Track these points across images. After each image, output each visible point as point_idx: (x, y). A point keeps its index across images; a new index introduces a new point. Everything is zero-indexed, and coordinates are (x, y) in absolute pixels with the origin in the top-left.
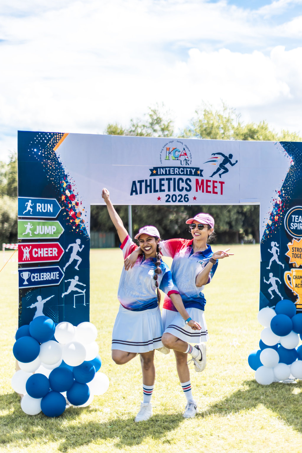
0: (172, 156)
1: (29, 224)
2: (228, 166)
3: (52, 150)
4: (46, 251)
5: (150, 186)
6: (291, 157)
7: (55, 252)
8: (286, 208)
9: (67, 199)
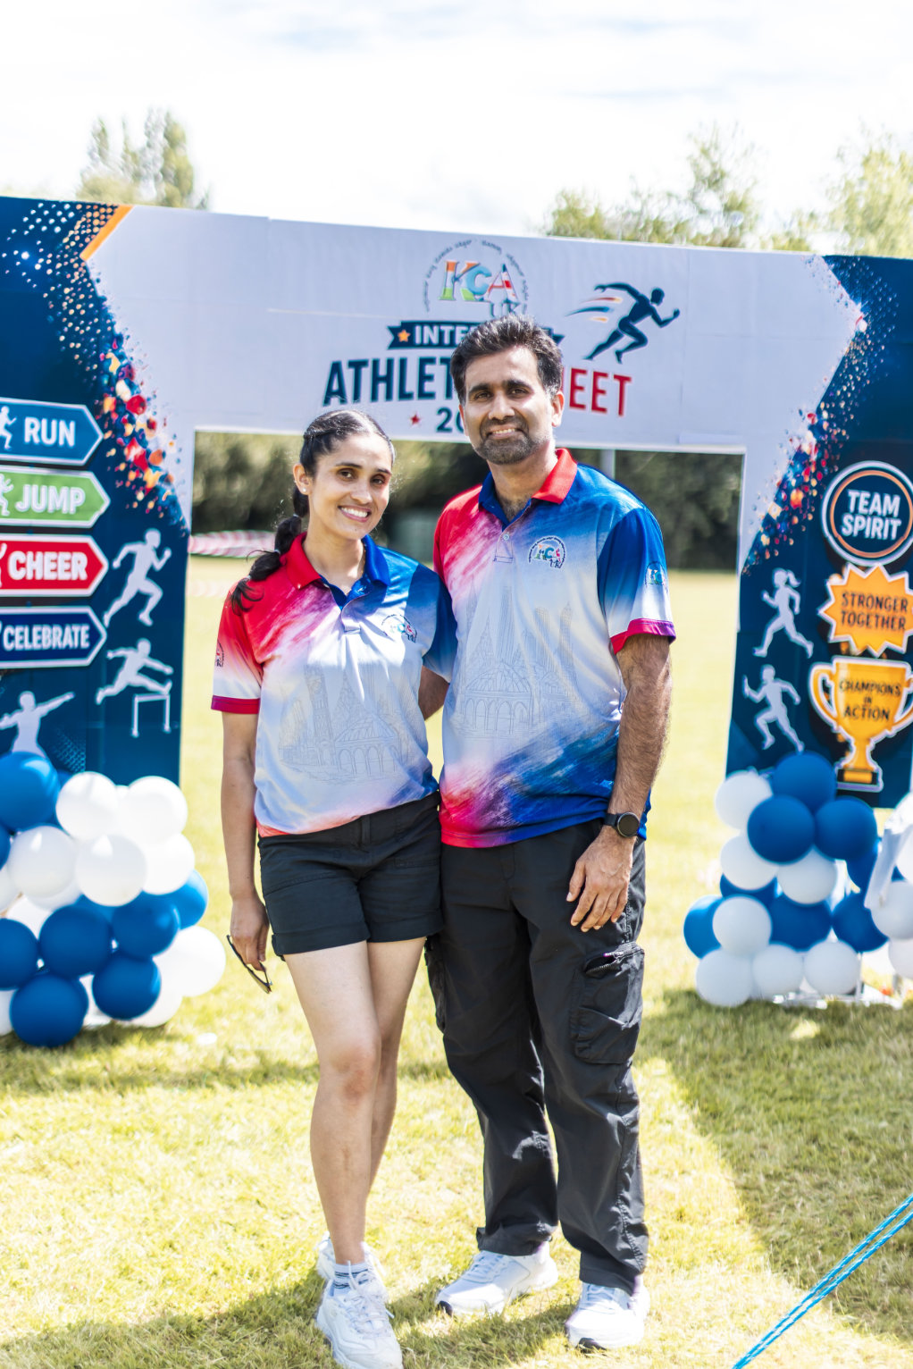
0: (462, 289)
3: (78, 255)
4: (52, 560)
5: (388, 379)
6: (860, 306)
7: (78, 565)
8: (830, 464)
9: (121, 409)
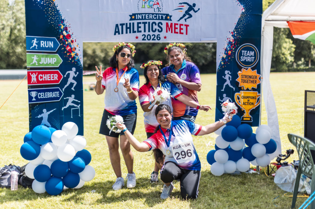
1: (35, 56)
2: (192, 12)
3: (52, 0)
4: (49, 76)
6: (243, 6)
7: (56, 77)
8: (237, 45)
9: (64, 38)
